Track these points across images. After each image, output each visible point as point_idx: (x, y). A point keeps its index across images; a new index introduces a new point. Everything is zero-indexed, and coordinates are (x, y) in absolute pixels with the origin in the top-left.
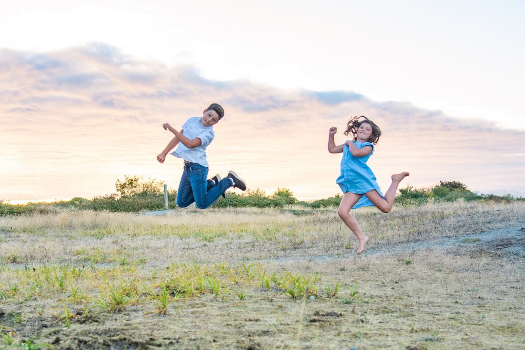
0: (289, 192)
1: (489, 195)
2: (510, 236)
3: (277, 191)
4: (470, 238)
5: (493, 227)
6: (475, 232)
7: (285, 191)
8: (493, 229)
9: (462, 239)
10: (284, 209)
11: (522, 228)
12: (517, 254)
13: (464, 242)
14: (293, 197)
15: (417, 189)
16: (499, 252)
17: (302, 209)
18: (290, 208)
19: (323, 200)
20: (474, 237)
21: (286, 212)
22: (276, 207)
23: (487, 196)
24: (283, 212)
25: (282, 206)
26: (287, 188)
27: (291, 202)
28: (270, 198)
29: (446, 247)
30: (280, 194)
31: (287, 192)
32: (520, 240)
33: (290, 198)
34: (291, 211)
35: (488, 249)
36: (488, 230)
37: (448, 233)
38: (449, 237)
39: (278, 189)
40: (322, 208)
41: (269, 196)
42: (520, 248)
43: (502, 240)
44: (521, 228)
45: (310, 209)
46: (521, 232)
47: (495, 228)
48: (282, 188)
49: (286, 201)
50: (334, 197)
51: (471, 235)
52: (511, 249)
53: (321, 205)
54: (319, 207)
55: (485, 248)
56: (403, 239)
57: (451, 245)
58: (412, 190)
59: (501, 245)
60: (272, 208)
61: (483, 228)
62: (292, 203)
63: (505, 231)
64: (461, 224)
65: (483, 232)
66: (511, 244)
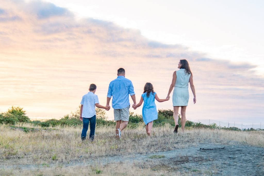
0: (22, 111)
1: (197, 123)
2: (189, 154)
3: (11, 109)
4: (157, 155)
5: (179, 147)
6: (163, 150)
7: (18, 110)
8: (178, 149)
9: (151, 155)
10: (15, 126)
11: (201, 149)
12: (189, 169)
13: (152, 158)
14: (26, 115)
15: (138, 115)
16: (176, 167)
17: (32, 127)
18: (21, 126)
19: (52, 120)
20: (161, 154)
21: (17, 129)
22: (9, 124)
23: (196, 124)
24: (14, 128)
25: (13, 123)
26: (21, 107)
27: (24, 119)
28: (4, 115)
29: (136, 161)
30: (13, 112)
31: (20, 110)
32: (195, 158)
33: (23, 116)
34: (21, 128)
35: (168, 164)
36: (174, 149)
37: (142, 150)
38: (141, 154)
39: (12, 107)
40: (51, 127)
41: (3, 114)
42: (194, 164)
43: (181, 158)
44: (199, 148)
45: (39, 127)
46: (199, 151)
47: (179, 148)
48: (16, 107)
49: (19, 119)
50: (64, 118)
51: (160, 153)
52: (187, 165)
53: (50, 124)
54: (48, 126)
55: (166, 163)
56: (104, 154)
57: (140, 160)
58: (133, 115)
59: (179, 161)
60: (4, 125)
61: (170, 147)
62: (24, 121)
63: (187, 150)
64: (154, 143)
65: (169, 150)
66: (187, 161)
